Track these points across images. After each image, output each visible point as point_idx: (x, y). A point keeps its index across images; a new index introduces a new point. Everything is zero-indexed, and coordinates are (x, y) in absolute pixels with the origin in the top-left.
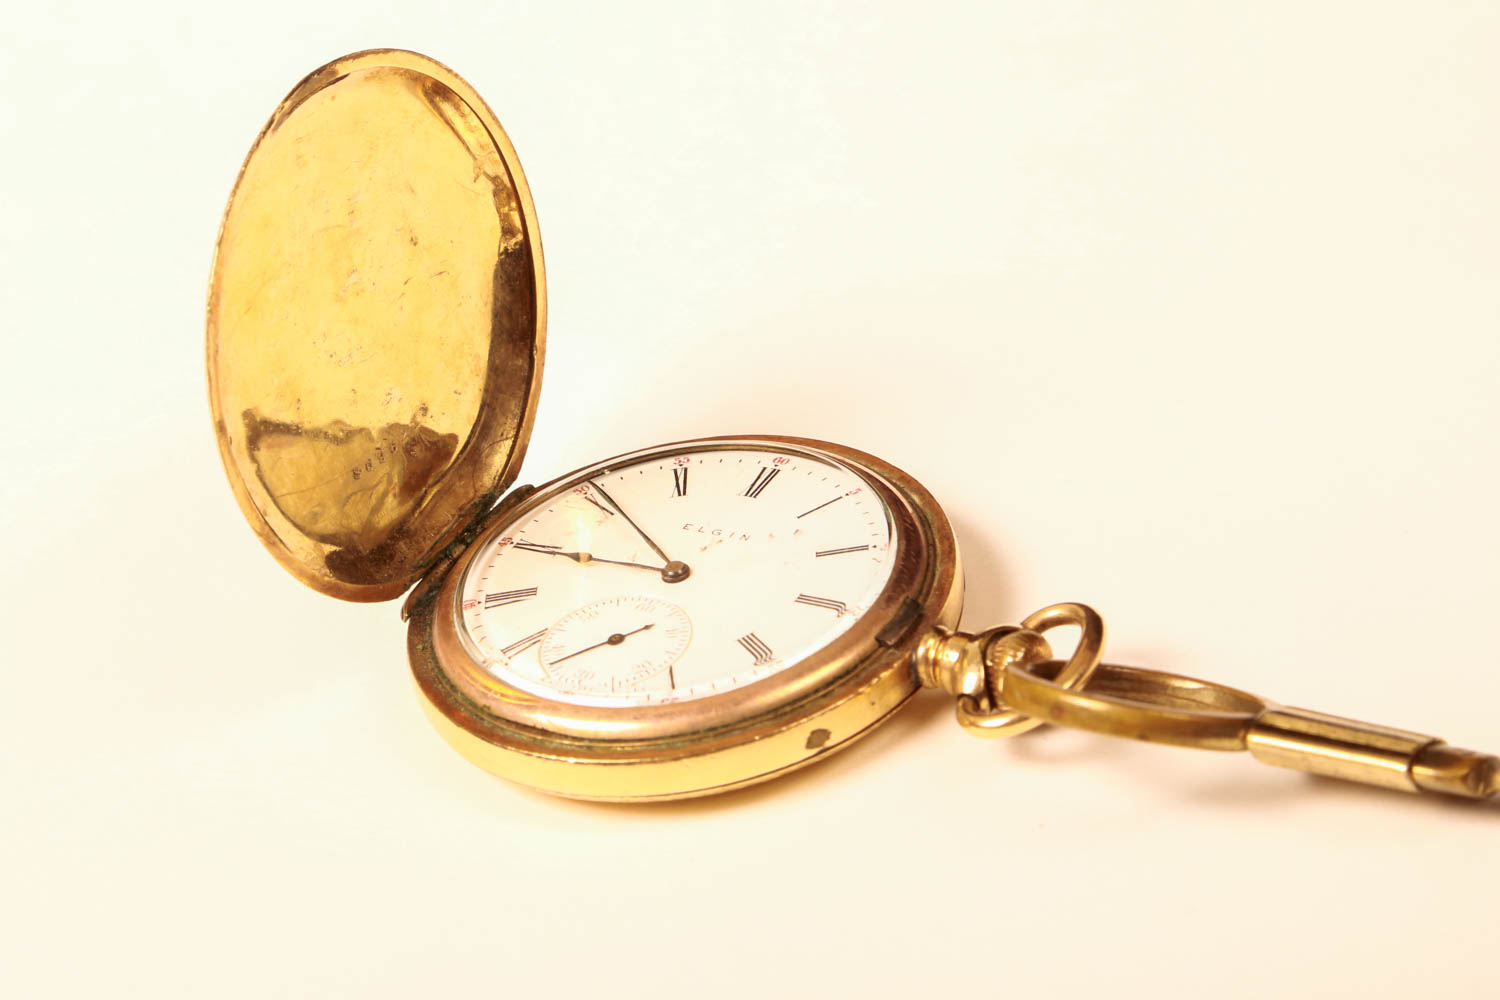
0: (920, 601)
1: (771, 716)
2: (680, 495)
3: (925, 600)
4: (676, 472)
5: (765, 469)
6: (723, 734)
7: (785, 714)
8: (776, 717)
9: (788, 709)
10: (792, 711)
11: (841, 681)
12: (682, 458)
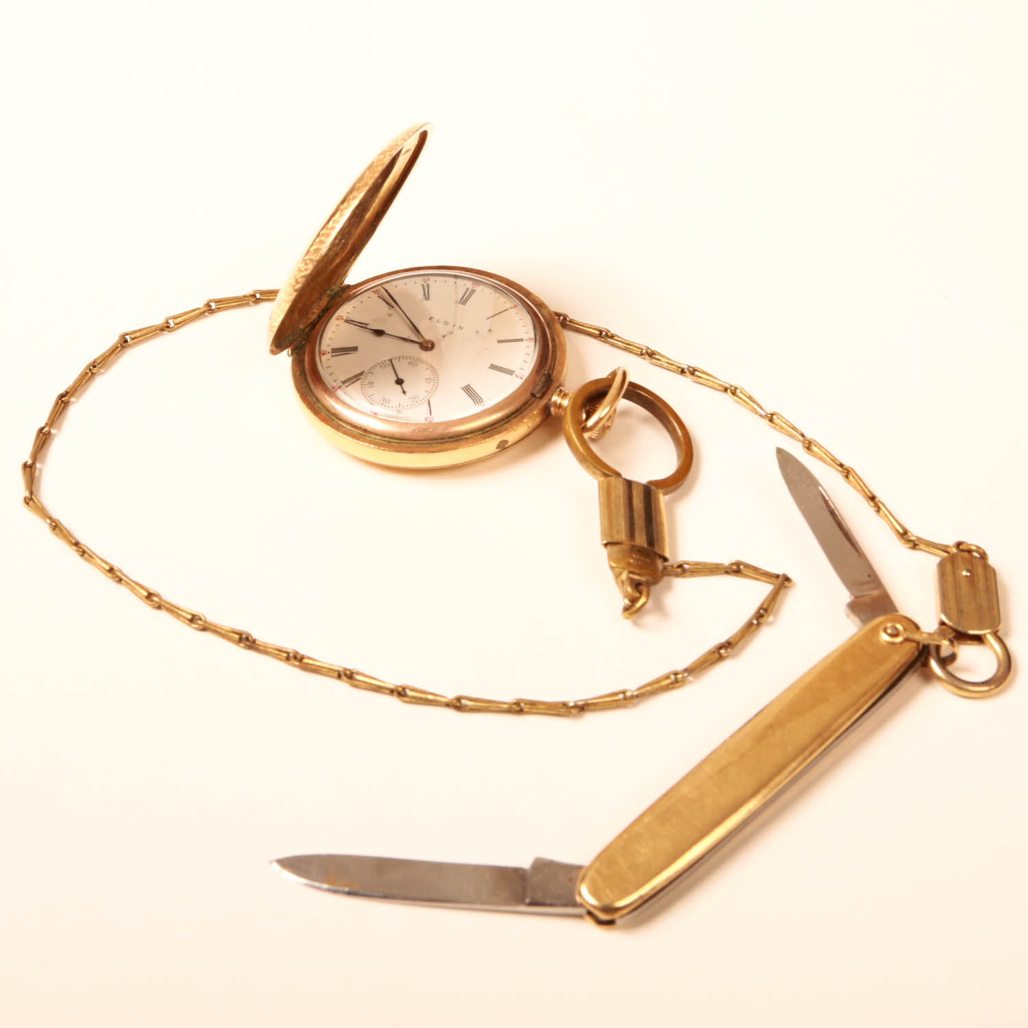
0: (551, 372)
1: (480, 432)
2: (426, 299)
3: (552, 372)
4: (423, 285)
5: (468, 289)
6: (456, 441)
7: (487, 431)
8: (484, 433)
9: (489, 429)
10: (491, 430)
11: (515, 415)
12: (425, 278)
